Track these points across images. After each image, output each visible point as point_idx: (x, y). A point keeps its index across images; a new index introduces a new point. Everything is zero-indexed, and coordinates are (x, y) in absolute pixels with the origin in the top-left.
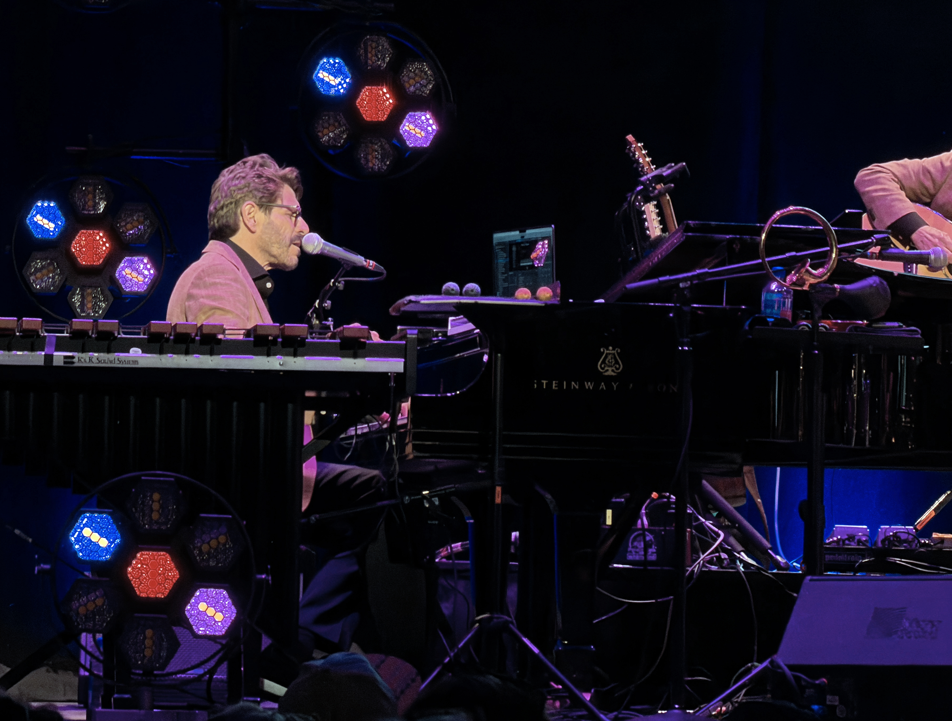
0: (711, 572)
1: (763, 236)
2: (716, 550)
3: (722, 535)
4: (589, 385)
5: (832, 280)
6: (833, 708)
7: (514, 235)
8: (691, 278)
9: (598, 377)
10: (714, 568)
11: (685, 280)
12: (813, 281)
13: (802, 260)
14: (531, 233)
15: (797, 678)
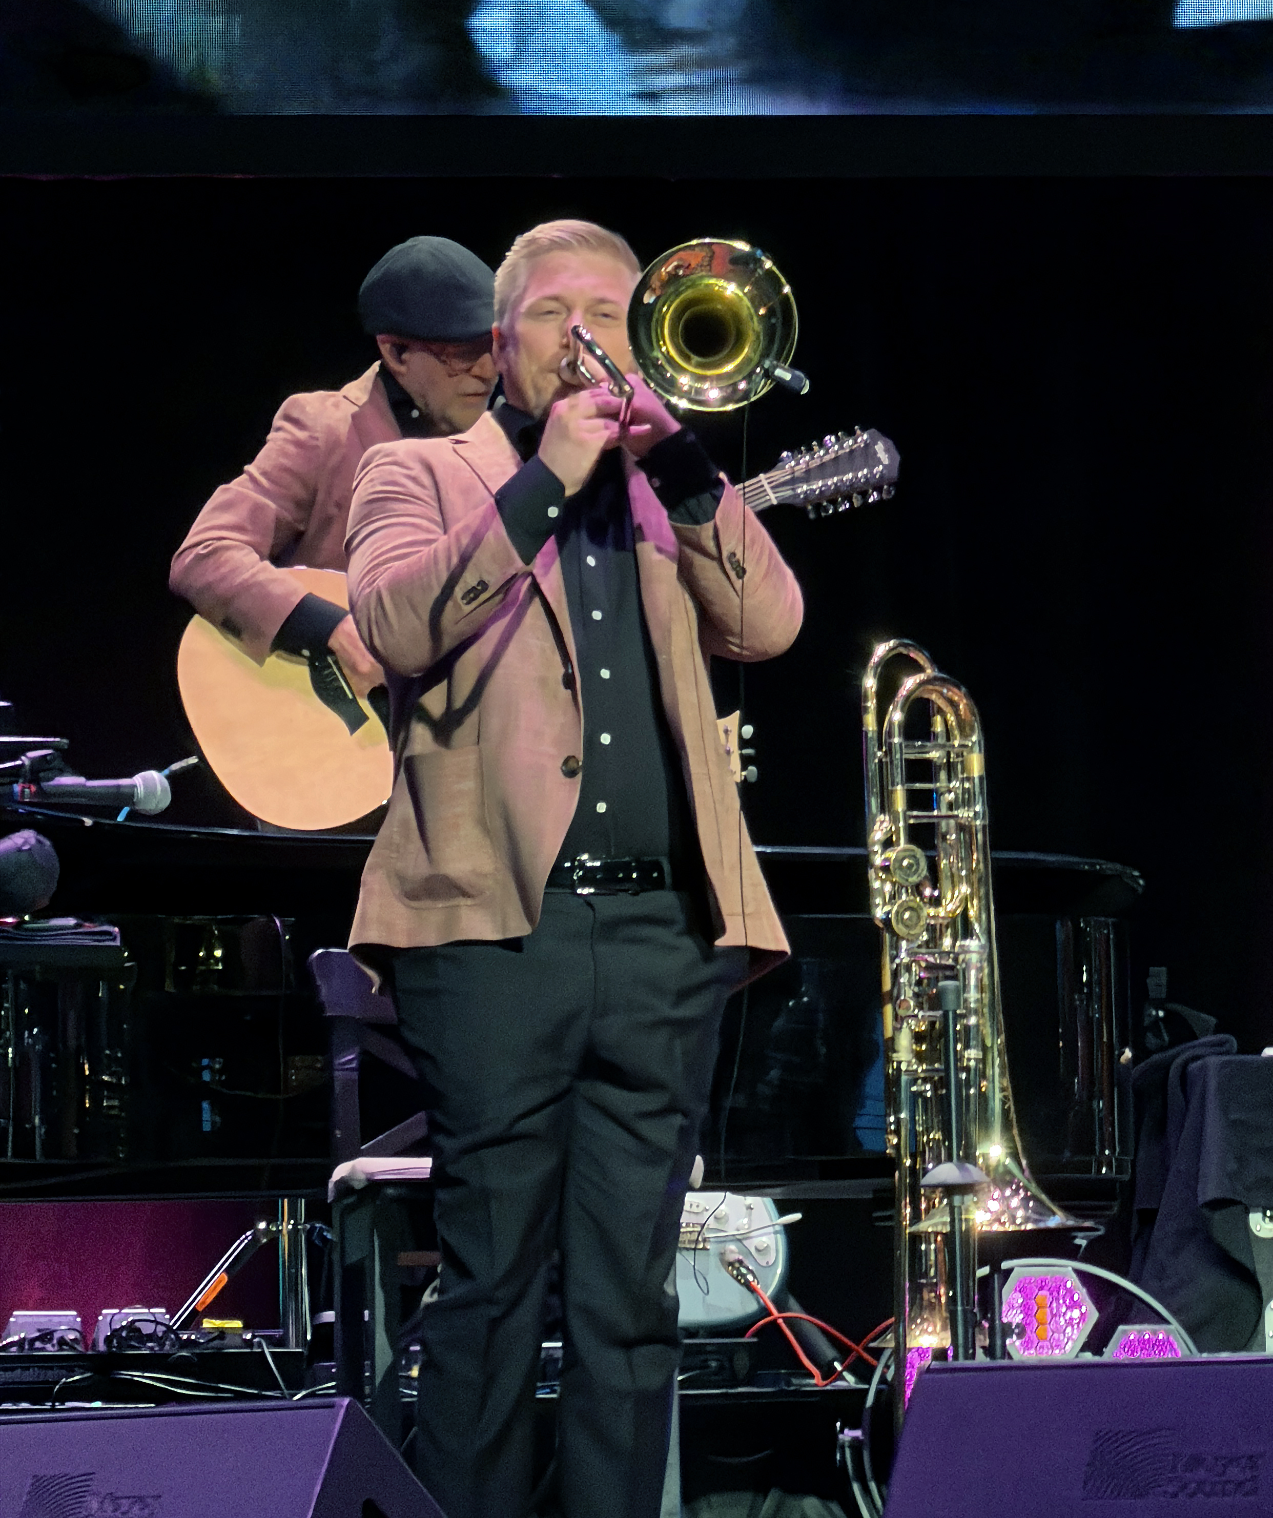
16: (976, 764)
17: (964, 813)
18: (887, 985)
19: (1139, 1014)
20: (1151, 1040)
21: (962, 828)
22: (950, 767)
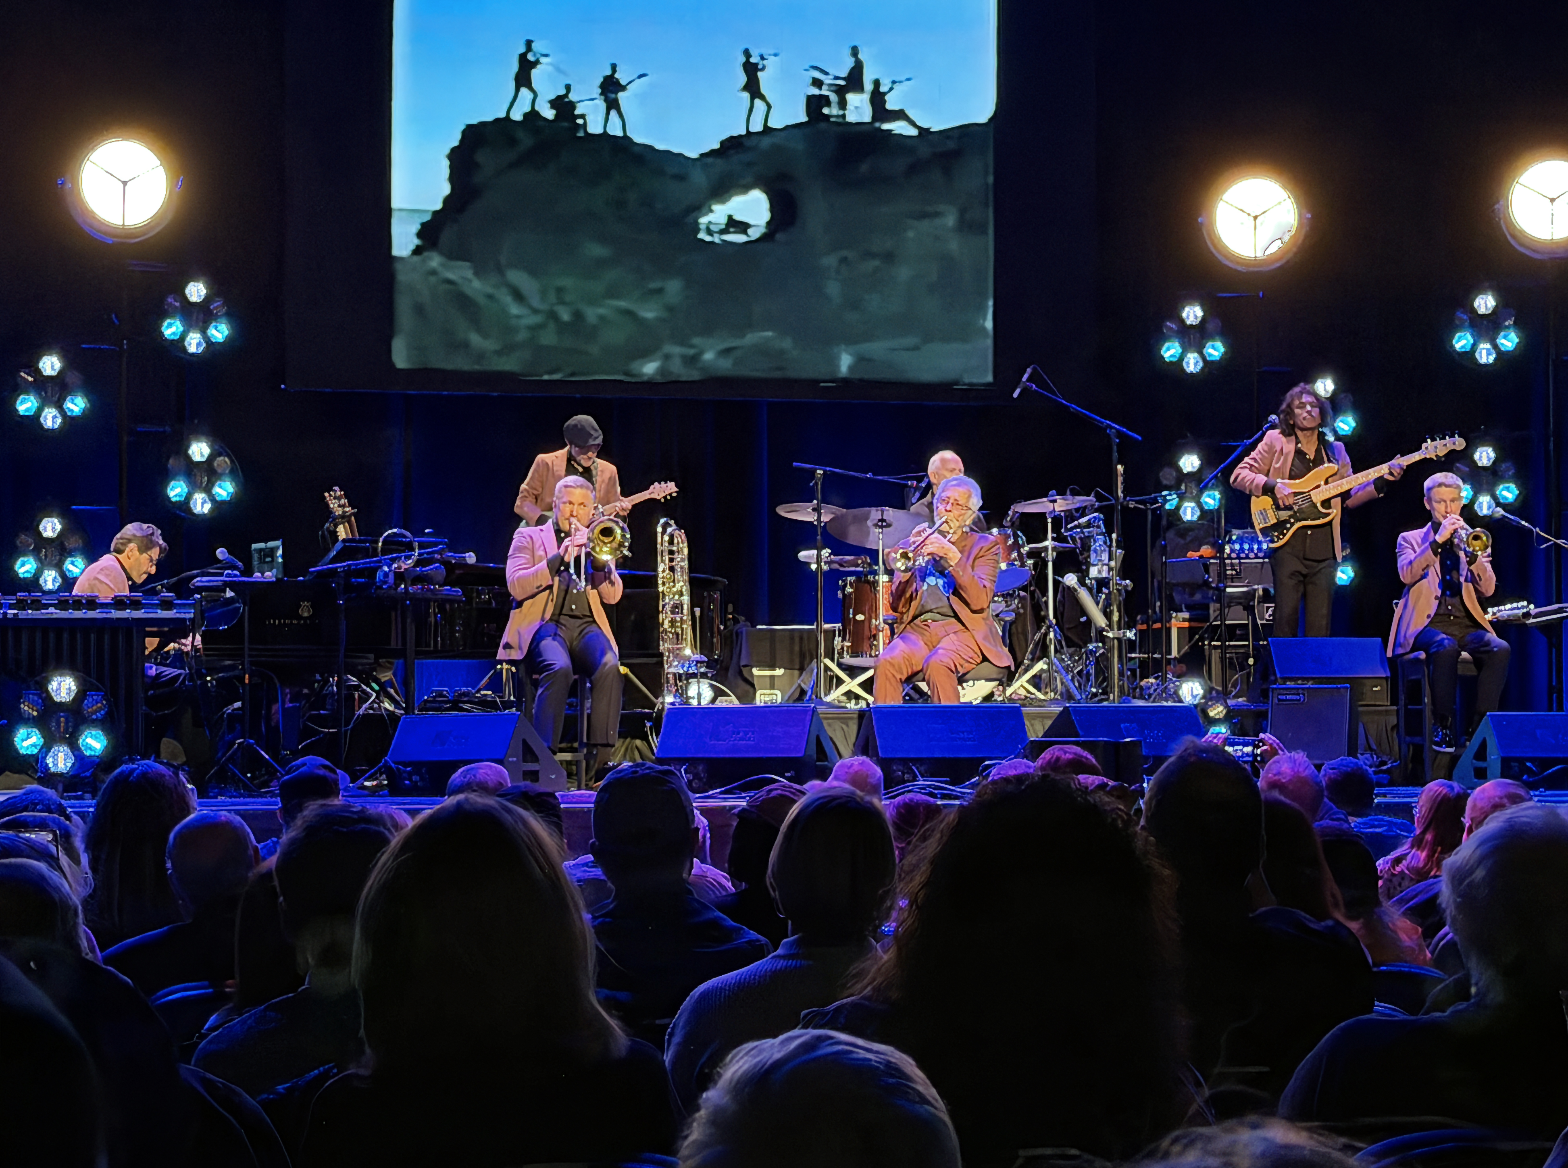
0: (369, 714)
1: (380, 544)
2: (372, 703)
3: (374, 695)
4: (295, 622)
5: (414, 566)
6: (416, 782)
7: (262, 545)
8: (344, 567)
9: (300, 617)
10: (371, 712)
11: (340, 567)
12: (407, 567)
13: (400, 558)
14: (271, 544)
15: (397, 768)
16: (686, 551)
17: (682, 564)
18: (661, 609)
19: (725, 616)
20: (728, 623)
21: (682, 568)
22: (678, 552)
